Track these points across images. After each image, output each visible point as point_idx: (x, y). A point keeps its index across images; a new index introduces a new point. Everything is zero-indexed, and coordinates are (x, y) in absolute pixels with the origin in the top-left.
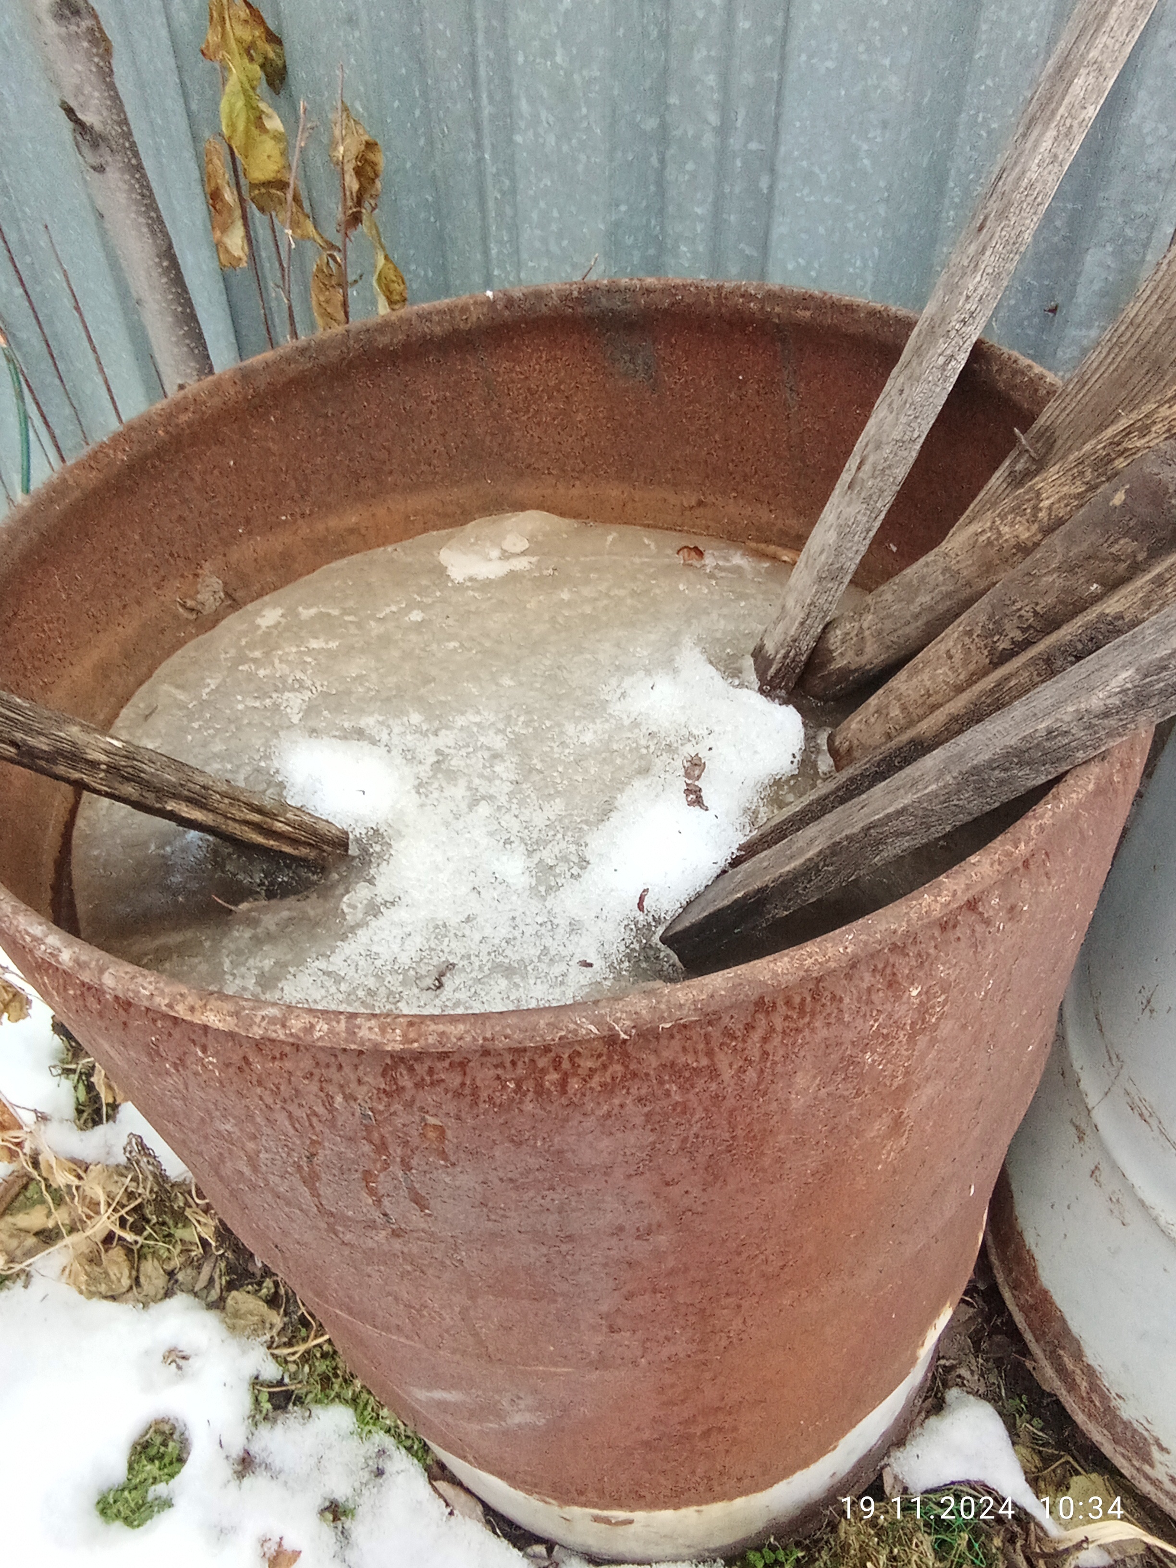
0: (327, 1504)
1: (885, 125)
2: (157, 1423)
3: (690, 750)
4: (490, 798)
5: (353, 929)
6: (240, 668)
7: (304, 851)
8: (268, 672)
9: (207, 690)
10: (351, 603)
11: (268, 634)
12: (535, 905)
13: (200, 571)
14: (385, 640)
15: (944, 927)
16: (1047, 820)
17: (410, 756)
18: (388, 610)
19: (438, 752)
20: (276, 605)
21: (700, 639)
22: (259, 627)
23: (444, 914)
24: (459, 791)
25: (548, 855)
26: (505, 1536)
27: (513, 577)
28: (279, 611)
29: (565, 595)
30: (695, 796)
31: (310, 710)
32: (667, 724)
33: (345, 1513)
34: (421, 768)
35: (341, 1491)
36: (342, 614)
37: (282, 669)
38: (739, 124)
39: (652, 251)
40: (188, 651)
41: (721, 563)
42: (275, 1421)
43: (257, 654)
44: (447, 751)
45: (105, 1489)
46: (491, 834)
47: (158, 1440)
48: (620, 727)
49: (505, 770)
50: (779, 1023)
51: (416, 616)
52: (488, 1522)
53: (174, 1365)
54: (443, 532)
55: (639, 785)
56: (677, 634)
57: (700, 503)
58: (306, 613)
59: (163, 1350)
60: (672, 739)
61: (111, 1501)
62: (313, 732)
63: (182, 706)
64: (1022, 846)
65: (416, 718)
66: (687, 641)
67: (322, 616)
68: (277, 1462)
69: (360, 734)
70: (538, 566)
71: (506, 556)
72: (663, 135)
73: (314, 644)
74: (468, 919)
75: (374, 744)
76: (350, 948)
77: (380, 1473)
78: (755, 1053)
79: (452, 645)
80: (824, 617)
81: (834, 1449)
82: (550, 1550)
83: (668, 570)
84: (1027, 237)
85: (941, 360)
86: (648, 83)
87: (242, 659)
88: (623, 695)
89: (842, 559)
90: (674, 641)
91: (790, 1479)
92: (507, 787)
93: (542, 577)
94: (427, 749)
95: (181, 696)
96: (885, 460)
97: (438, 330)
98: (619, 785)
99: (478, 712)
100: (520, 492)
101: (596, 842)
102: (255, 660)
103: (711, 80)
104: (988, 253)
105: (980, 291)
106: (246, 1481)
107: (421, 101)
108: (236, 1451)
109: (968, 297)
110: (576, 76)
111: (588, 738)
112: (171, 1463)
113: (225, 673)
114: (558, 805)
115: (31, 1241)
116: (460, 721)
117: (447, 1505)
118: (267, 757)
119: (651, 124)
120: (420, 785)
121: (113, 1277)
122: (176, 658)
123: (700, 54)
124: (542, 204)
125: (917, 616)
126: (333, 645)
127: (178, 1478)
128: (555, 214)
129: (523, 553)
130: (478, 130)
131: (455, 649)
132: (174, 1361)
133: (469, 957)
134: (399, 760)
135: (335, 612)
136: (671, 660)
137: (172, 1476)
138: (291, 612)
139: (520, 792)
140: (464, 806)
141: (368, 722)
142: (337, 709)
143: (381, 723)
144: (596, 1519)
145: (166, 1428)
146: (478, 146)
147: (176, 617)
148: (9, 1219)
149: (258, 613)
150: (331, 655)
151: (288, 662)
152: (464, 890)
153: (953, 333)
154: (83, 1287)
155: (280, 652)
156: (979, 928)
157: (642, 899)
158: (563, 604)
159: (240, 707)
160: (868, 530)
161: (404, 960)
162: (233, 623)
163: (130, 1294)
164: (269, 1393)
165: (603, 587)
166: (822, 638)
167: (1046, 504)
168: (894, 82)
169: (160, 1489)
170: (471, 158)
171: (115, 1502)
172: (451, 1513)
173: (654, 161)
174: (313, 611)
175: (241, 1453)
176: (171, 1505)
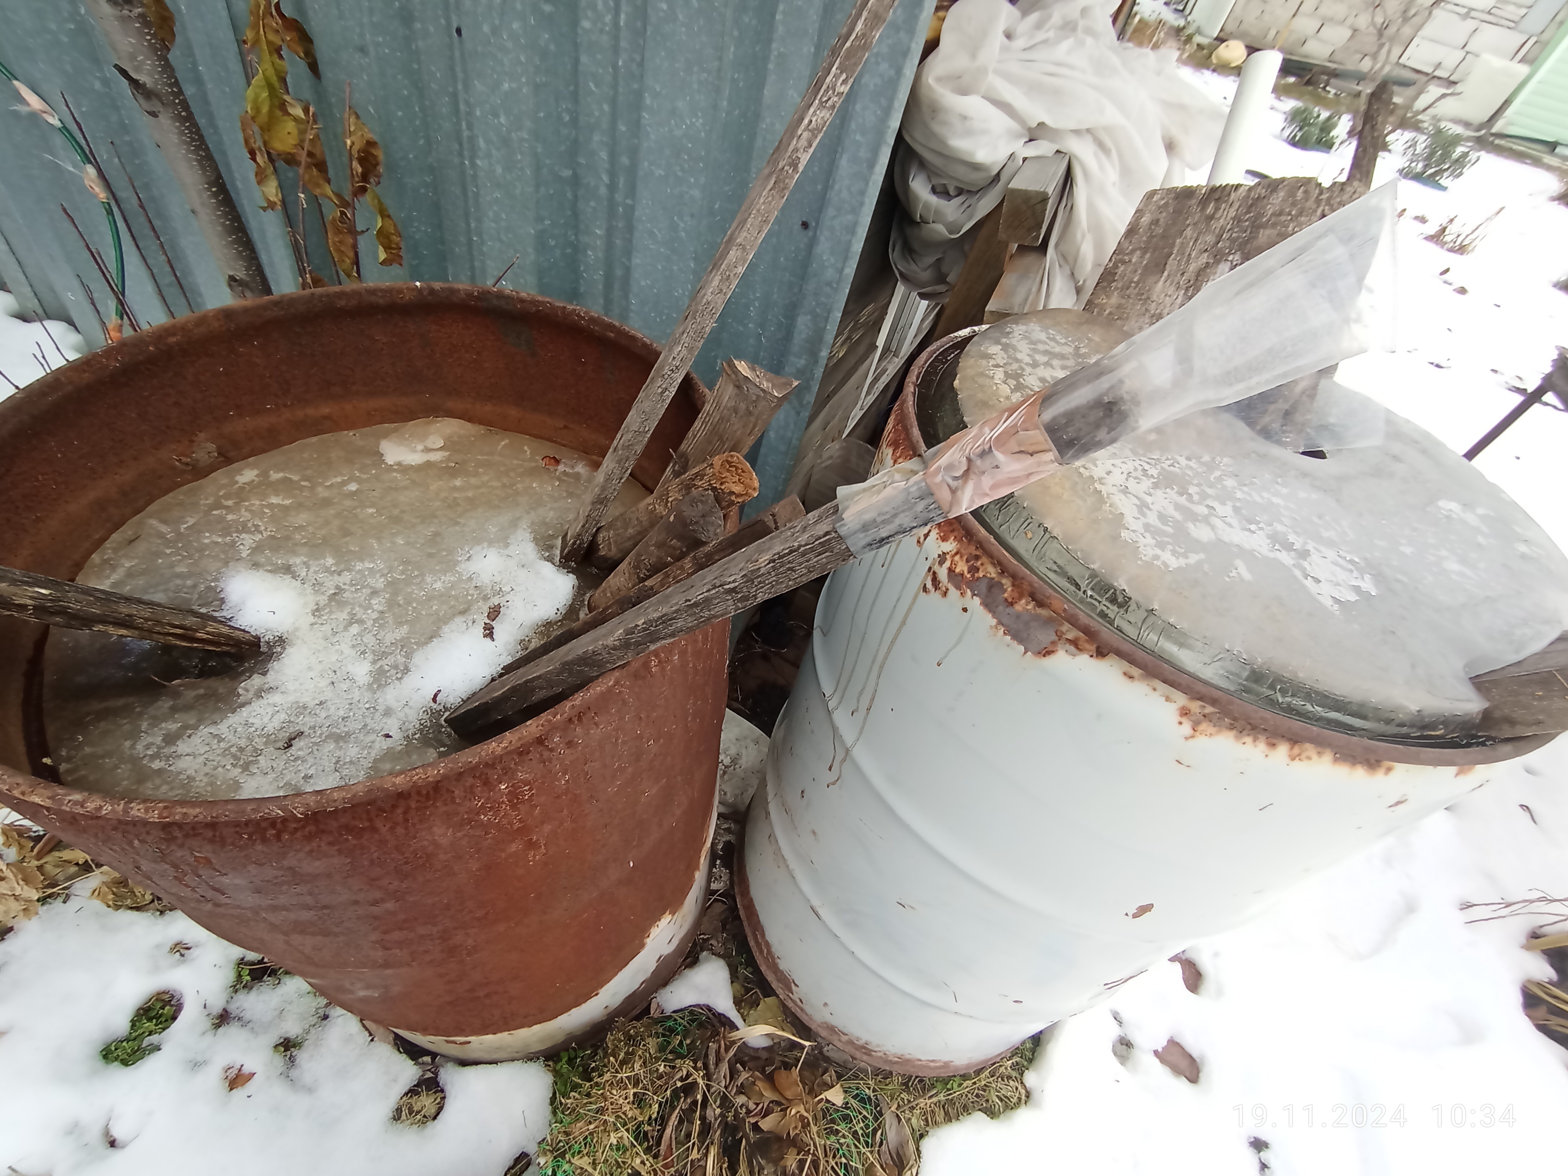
0: (282, 1040)
1: (692, 216)
2: (158, 994)
3: (495, 601)
4: (360, 622)
5: (243, 705)
6: (214, 512)
7: (225, 648)
8: (234, 517)
9: (185, 526)
10: (309, 472)
11: (242, 489)
12: (367, 696)
13: (195, 439)
14: (326, 503)
15: (520, 754)
16: (577, 702)
17: (317, 586)
18: (334, 480)
19: (337, 587)
20: (252, 466)
21: (533, 523)
22: (237, 482)
23: (307, 699)
24: (343, 616)
25: (385, 663)
26: (405, 1052)
27: (428, 465)
28: (256, 472)
29: (458, 483)
30: (489, 632)
31: (257, 549)
32: (488, 582)
33: (294, 1046)
34: (323, 597)
35: (292, 1029)
36: (301, 480)
37: (245, 515)
38: (621, 186)
39: (569, 251)
40: (178, 495)
41: (567, 470)
42: (251, 988)
43: (230, 503)
44: (343, 587)
45: (110, 1041)
46: (353, 646)
47: (159, 1005)
48: (460, 580)
49: (377, 603)
50: (413, 805)
51: (353, 487)
52: (396, 1044)
53: (178, 953)
54: (393, 425)
55: (459, 620)
56: (519, 518)
57: (565, 427)
58: (275, 476)
59: (171, 943)
60: (489, 591)
61: (113, 1049)
62: (256, 565)
63: (162, 536)
64: (559, 716)
65: (330, 561)
66: (524, 524)
67: (285, 480)
68: (247, 1015)
69: (287, 570)
70: (448, 459)
71: (428, 450)
72: (575, 181)
73: (274, 500)
74: (321, 703)
75: (293, 577)
76: (234, 719)
77: (326, 1017)
78: (400, 819)
79: (371, 510)
80: (596, 524)
81: (597, 994)
82: (433, 1059)
83: (532, 472)
84: (708, 330)
85: (660, 390)
86: (563, 148)
87: (218, 506)
88: (469, 559)
89: (606, 493)
90: (514, 524)
91: (569, 1013)
92: (375, 615)
93: (448, 467)
94: (330, 584)
95: (164, 528)
96: (629, 441)
97: (381, 301)
98: (446, 620)
99: (373, 562)
100: (450, 404)
101: (418, 658)
102: (226, 507)
103: (604, 155)
104: (685, 335)
105: (681, 355)
106: (221, 1030)
107: (420, 115)
108: (217, 1009)
109: (674, 358)
110: (513, 134)
111: (438, 585)
112: (166, 1021)
113: (201, 515)
114: (405, 629)
115: (73, 869)
116: (359, 566)
117: (371, 1035)
118: (216, 580)
119: (567, 173)
120: (317, 610)
121: (139, 894)
122: (168, 498)
123: (596, 138)
124: (495, 208)
125: (629, 539)
126: (287, 502)
127: (167, 1031)
128: (504, 216)
129: (441, 449)
130: (461, 145)
131: (372, 514)
132: (178, 951)
133: (314, 727)
134: (309, 590)
135: (295, 478)
136: (507, 537)
137: (164, 1029)
138: (264, 474)
139: (383, 619)
140: (341, 627)
141: (296, 561)
142: (275, 549)
143: (305, 563)
144: (447, 1042)
145: (166, 997)
146: (461, 154)
147: (174, 468)
148: (56, 854)
149: (239, 472)
150: (285, 509)
151: (251, 511)
152: (324, 683)
153: (666, 376)
154: (111, 903)
155: (247, 504)
156: (546, 754)
157: (436, 696)
158: (455, 489)
159: (206, 541)
160: (621, 479)
161: (270, 729)
162: (220, 477)
163: (152, 905)
164: (250, 969)
165: (485, 478)
166: (595, 535)
167: (670, 499)
168: (696, 193)
169: (154, 1039)
170: (456, 160)
171: (116, 1049)
172: (372, 1040)
173: (569, 195)
174: (281, 475)
175: (220, 1011)
176: (160, 1049)
